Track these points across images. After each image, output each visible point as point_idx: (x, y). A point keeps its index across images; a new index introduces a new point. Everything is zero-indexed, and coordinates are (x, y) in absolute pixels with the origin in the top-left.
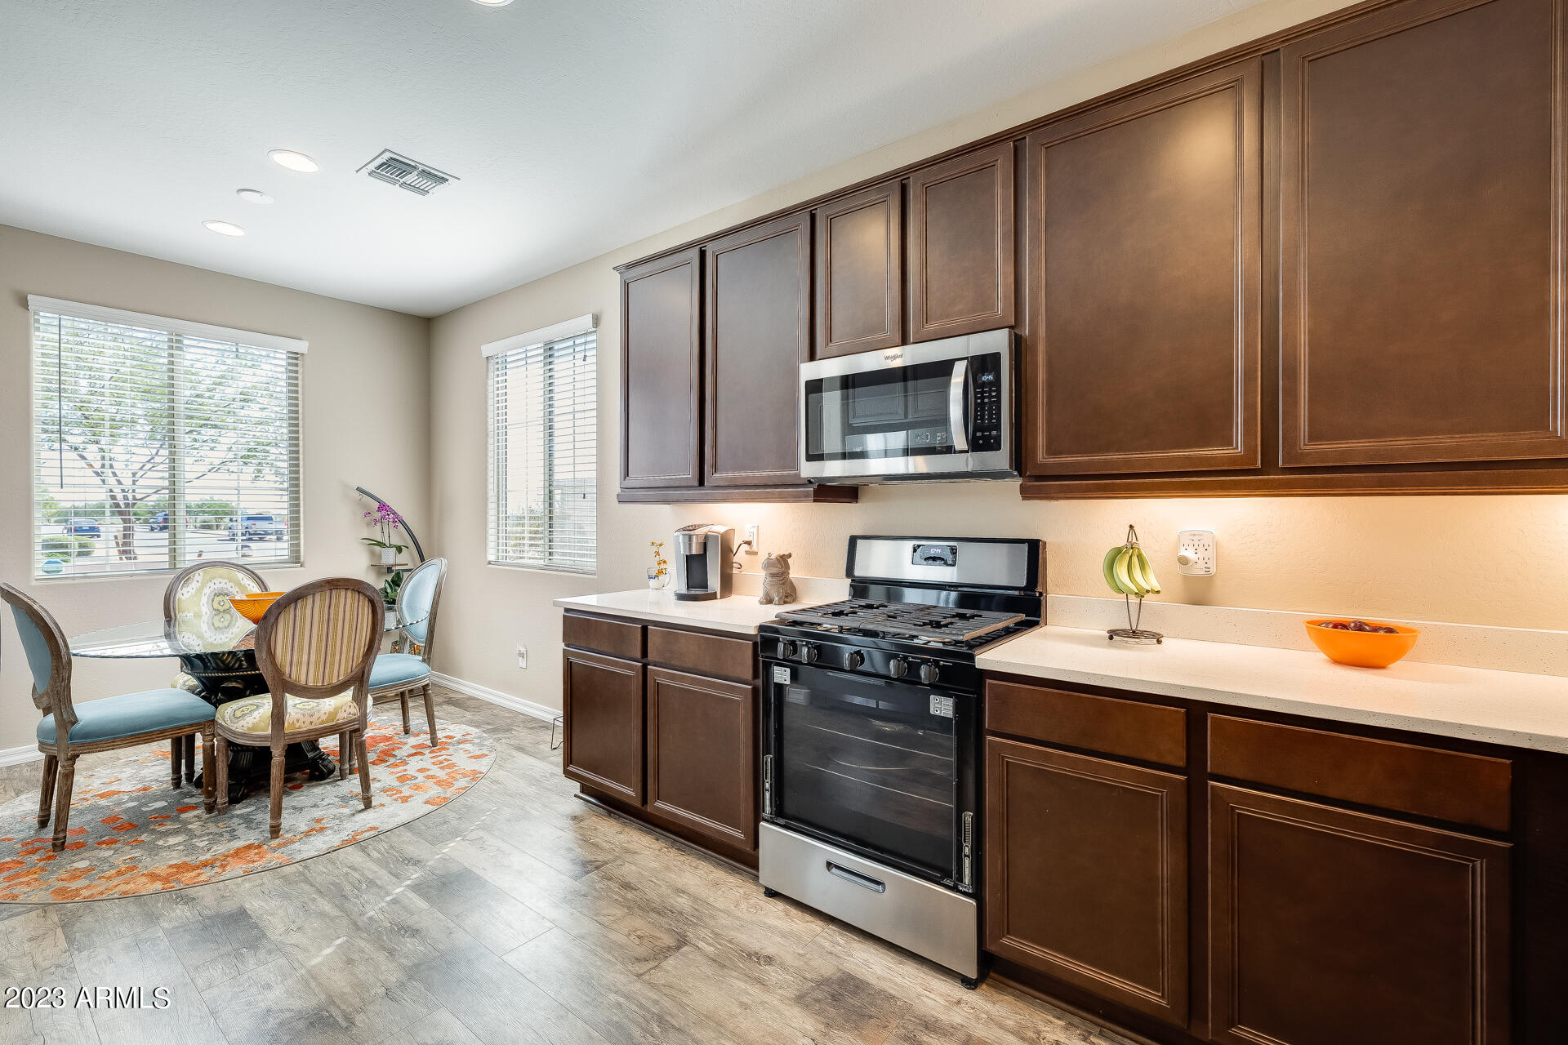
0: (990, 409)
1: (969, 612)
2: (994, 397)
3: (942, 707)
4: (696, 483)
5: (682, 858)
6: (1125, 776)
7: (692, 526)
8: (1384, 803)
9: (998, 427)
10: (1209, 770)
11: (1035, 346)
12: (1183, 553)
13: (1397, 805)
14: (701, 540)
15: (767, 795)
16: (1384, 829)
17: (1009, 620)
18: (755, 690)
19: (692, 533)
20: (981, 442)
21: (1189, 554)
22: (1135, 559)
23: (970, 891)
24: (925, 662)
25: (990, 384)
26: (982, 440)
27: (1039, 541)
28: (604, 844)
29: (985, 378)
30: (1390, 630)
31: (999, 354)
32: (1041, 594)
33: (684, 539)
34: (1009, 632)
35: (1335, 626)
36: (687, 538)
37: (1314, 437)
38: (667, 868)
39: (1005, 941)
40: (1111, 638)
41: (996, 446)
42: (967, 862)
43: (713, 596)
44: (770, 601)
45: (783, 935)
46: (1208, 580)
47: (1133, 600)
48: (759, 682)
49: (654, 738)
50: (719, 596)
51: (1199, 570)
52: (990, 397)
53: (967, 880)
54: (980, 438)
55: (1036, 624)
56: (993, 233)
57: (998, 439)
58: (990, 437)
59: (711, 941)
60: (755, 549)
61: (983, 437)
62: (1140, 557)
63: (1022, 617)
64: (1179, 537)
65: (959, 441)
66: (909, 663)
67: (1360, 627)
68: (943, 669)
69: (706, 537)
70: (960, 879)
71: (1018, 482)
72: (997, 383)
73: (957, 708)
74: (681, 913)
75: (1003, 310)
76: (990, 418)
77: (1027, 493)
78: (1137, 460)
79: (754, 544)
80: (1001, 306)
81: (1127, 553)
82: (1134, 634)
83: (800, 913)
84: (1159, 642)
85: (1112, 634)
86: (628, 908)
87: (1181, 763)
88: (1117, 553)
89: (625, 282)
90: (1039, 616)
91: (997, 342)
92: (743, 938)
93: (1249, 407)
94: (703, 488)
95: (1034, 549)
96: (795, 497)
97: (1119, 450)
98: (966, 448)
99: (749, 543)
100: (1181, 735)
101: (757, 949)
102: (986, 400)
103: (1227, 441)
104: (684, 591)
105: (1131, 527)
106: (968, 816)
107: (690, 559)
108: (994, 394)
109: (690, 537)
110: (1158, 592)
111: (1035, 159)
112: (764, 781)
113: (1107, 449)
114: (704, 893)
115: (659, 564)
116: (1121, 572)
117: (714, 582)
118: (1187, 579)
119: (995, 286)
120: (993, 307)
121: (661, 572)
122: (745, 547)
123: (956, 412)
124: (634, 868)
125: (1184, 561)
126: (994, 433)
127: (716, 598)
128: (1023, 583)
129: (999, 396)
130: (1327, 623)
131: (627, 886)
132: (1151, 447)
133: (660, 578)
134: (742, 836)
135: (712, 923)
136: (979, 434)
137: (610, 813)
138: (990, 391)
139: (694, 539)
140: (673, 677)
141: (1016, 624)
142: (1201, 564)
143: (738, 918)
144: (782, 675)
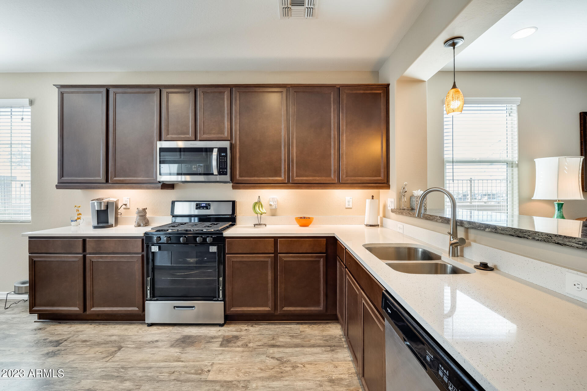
0: (224, 164)
1: (215, 223)
2: (225, 160)
3: (213, 249)
4: (104, 181)
5: (106, 327)
6: (261, 258)
7: (101, 198)
8: (308, 251)
9: (226, 169)
10: (278, 252)
11: (236, 146)
12: (270, 203)
13: (310, 251)
14: (106, 204)
15: (149, 291)
16: (308, 257)
17: (228, 224)
18: (143, 256)
19: (101, 201)
20: (221, 172)
21: (272, 203)
22: (260, 205)
23: (222, 299)
24: (208, 237)
25: (223, 156)
26: (222, 172)
27: (235, 201)
28: (64, 333)
29: (222, 154)
30: (309, 218)
31: (227, 148)
32: (235, 216)
33: (97, 204)
34: (228, 228)
35: (300, 218)
36: (99, 204)
37: (297, 176)
38: (101, 331)
39: (232, 309)
40: (255, 226)
41: (226, 174)
42: (221, 292)
43: (111, 226)
44: (139, 226)
45: (160, 334)
46: (275, 210)
47: (259, 215)
48: (145, 253)
49: (91, 284)
50: (114, 225)
51: (274, 207)
52: (224, 160)
53: (221, 296)
54: (221, 171)
55: (235, 224)
56: (224, 112)
57: (226, 172)
58: (224, 171)
59: (132, 344)
60: (128, 206)
61: (222, 171)
62: (261, 204)
63: (231, 223)
64: (270, 199)
65: (215, 172)
66: (203, 238)
67: (304, 218)
68: (214, 238)
69: (108, 203)
70: (219, 297)
71: (231, 184)
72: (226, 156)
73: (218, 249)
74: (115, 341)
75: (227, 135)
76: (224, 166)
77: (234, 187)
78: (262, 179)
79: (128, 205)
80: (226, 134)
81: (258, 203)
82: (260, 224)
83: (163, 327)
84: (266, 226)
85: (255, 225)
86: (90, 347)
87: (273, 252)
88: (256, 203)
89: (61, 92)
90: (235, 222)
91: (226, 144)
92: (145, 339)
93: (285, 168)
94: (107, 183)
95: (234, 203)
96: (153, 187)
97: (257, 177)
98: (217, 174)
99: (126, 205)
100: (273, 245)
101: (151, 340)
102: (223, 161)
103: (280, 176)
104: (96, 224)
105: (259, 197)
106: (221, 279)
107: (99, 212)
108: (225, 159)
109: (101, 203)
110: (266, 213)
111: (236, 95)
112: (147, 287)
113: (254, 176)
114: (122, 333)
115: (78, 215)
116: (257, 208)
117: (111, 220)
118: (271, 209)
119: (224, 127)
120: (224, 134)
121: (79, 218)
122: (124, 206)
123: (214, 163)
124: (85, 335)
125: (271, 205)
126: (225, 170)
127: (113, 227)
128: (231, 213)
129: (227, 160)
130: (299, 218)
131: (85, 341)
132: (264, 177)
133: (77, 221)
134: (137, 309)
135: (130, 339)
136: (221, 170)
137: (60, 323)
138: (224, 158)
139: (103, 204)
140: (101, 257)
141: (229, 225)
142: (274, 206)
143: (140, 335)
144: (155, 249)
